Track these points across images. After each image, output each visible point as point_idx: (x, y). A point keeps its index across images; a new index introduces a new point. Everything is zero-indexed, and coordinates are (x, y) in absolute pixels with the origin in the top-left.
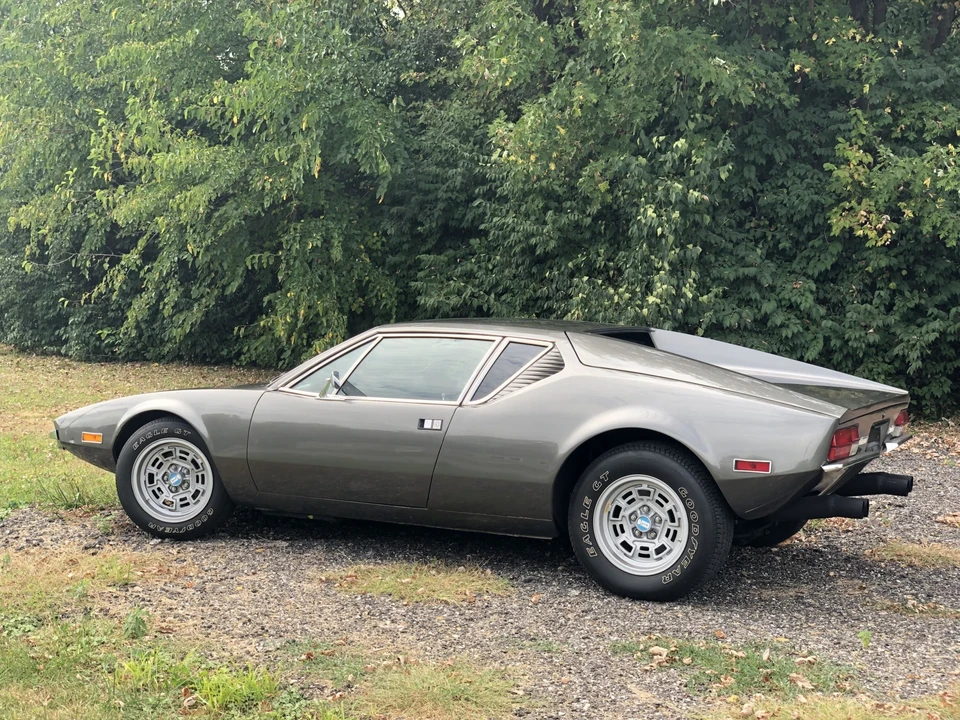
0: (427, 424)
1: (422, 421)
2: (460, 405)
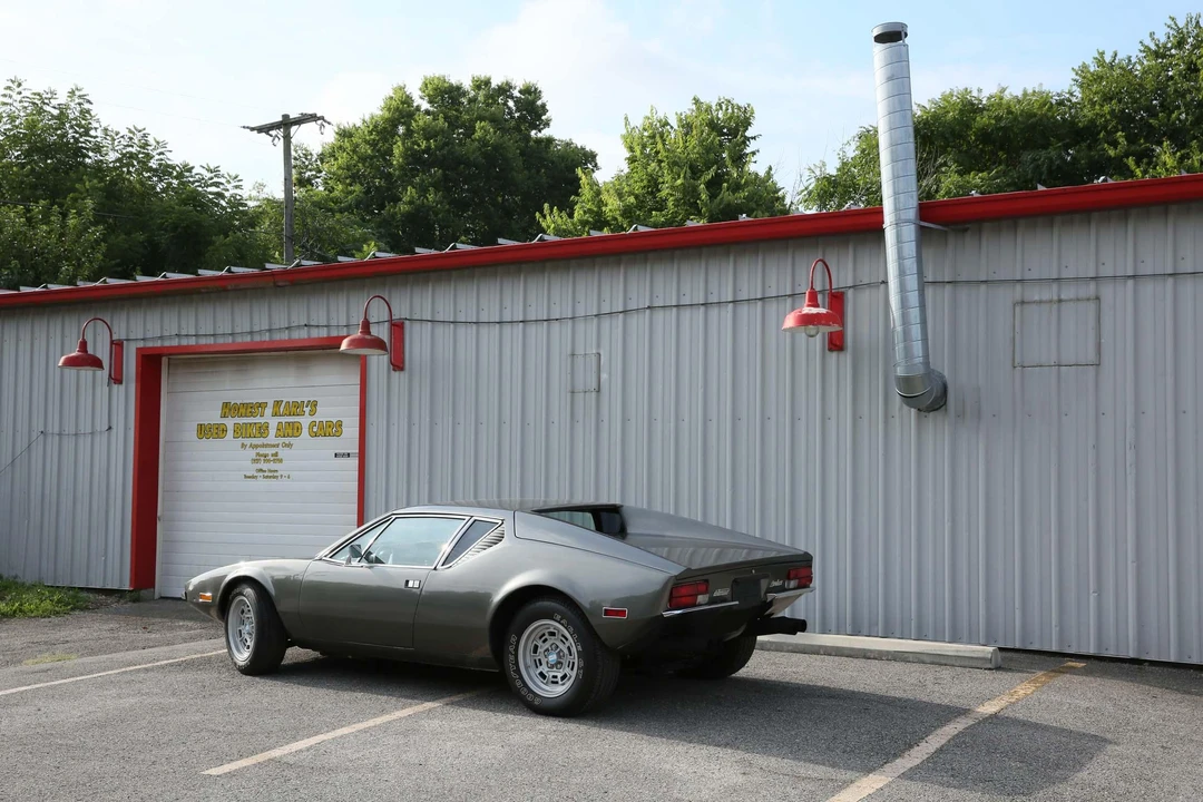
0: (410, 585)
1: (407, 582)
2: (435, 569)
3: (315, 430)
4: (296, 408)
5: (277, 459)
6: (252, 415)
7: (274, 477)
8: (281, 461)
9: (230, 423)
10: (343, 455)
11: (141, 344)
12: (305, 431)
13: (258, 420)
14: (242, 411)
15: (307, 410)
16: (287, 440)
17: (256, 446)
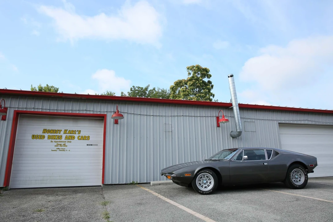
0: (265, 164)
2: (267, 160)
3: (80, 138)
4: (74, 132)
5: (65, 145)
6: (55, 133)
7: (64, 151)
8: (67, 146)
9: (46, 135)
10: (90, 145)
11: (17, 109)
12: (76, 138)
13: (58, 134)
14: (52, 132)
15: (77, 133)
16: (69, 140)
17: (57, 142)
